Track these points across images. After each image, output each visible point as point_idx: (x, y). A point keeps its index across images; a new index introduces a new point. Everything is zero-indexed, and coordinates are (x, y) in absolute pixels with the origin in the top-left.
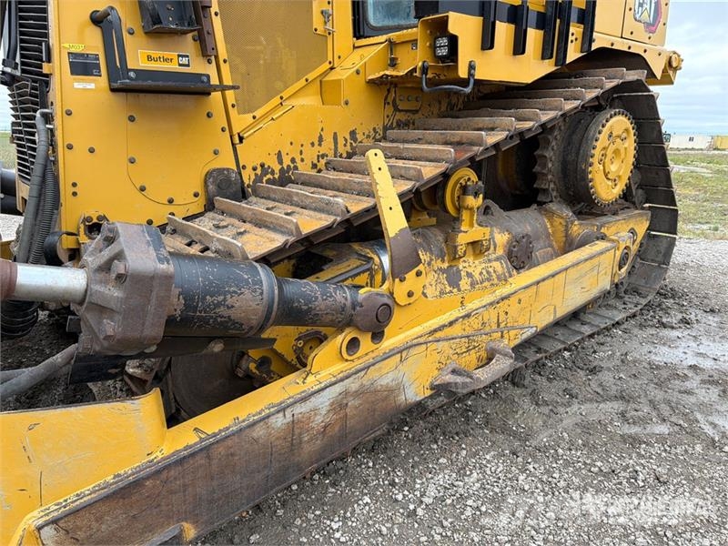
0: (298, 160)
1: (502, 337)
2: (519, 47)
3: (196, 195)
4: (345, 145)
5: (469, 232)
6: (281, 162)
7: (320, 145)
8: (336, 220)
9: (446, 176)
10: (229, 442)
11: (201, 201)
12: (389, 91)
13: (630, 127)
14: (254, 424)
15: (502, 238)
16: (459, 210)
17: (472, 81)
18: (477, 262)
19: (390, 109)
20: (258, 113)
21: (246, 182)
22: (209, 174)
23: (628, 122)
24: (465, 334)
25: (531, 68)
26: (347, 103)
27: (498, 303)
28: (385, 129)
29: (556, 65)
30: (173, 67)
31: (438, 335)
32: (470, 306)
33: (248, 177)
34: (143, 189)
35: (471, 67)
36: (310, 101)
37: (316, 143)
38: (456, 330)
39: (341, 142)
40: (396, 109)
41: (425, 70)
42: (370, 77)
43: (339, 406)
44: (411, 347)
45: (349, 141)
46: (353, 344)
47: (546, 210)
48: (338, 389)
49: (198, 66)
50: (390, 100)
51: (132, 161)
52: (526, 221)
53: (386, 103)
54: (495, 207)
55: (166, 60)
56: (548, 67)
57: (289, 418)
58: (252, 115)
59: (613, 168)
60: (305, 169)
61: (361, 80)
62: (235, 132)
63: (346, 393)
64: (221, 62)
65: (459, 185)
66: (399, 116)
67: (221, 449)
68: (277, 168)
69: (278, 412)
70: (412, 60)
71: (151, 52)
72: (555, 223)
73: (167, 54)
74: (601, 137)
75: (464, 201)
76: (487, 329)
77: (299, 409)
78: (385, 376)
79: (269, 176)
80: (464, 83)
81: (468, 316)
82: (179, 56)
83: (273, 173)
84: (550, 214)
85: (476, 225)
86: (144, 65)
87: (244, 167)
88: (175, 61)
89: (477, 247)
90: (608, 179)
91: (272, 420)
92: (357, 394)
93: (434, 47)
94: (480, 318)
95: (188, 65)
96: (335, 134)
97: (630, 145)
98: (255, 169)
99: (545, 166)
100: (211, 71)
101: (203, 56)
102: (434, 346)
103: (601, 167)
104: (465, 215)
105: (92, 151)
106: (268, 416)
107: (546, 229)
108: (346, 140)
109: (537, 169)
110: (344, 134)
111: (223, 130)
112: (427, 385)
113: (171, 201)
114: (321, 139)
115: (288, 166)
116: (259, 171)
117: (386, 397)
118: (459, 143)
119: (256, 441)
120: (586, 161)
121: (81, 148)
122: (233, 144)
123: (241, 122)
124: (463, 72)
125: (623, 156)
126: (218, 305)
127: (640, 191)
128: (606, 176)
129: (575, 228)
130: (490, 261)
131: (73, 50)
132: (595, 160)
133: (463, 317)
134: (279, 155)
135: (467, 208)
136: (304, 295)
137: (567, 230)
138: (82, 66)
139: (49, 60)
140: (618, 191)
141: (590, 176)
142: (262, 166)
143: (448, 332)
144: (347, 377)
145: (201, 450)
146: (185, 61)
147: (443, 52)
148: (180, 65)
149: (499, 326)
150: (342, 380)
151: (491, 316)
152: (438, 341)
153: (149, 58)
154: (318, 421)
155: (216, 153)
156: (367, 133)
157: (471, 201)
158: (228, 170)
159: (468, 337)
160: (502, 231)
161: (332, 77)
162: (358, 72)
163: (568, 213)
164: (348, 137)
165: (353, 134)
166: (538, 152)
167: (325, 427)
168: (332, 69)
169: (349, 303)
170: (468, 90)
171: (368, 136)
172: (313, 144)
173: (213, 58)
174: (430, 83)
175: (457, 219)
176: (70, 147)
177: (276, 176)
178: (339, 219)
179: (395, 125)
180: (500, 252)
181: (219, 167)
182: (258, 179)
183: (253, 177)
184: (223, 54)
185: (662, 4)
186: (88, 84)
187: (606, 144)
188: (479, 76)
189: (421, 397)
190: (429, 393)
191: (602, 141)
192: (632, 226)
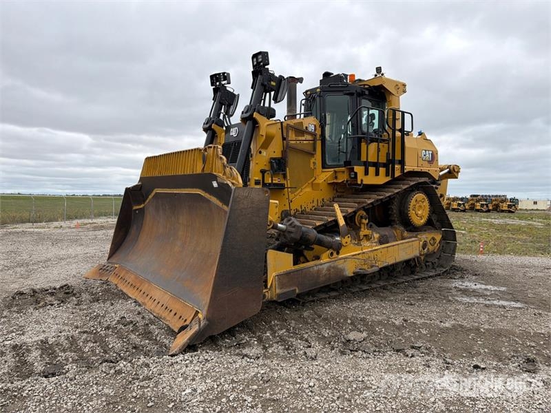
0: (306, 208)
2: (377, 174)
5: (364, 231)
6: (301, 208)
8: (325, 222)
9: (355, 212)
11: (280, 219)
13: (426, 198)
14: (310, 267)
15: (376, 236)
16: (360, 224)
17: (362, 184)
18: (367, 242)
19: (335, 192)
20: (296, 194)
21: (292, 214)
22: (282, 212)
23: (424, 196)
25: (382, 179)
26: (321, 190)
28: (334, 198)
29: (391, 178)
30: (277, 182)
31: (355, 257)
32: (364, 251)
33: (292, 212)
35: (362, 181)
36: (308, 190)
37: (312, 202)
38: (360, 257)
39: (319, 202)
40: (337, 191)
41: (347, 181)
42: (329, 182)
43: (329, 269)
44: (347, 258)
45: (322, 202)
46: (332, 254)
47: (394, 227)
48: (328, 264)
49: (283, 182)
52: (386, 231)
53: (334, 189)
54: (374, 225)
55: (275, 180)
56: (389, 179)
58: (294, 194)
59: (420, 212)
60: (308, 210)
61: (325, 183)
62: (290, 200)
63: (330, 266)
65: (360, 215)
66: (338, 194)
68: (300, 210)
70: (343, 178)
72: (397, 232)
75: (361, 221)
76: (370, 259)
78: (340, 264)
79: (298, 212)
80: (360, 185)
81: (364, 253)
84: (395, 229)
85: (366, 230)
87: (291, 210)
88: (277, 180)
89: (367, 237)
92: (333, 268)
93: (350, 175)
94: (368, 255)
96: (318, 200)
97: (426, 203)
98: (294, 210)
99: (392, 211)
101: (284, 179)
102: (354, 260)
103: (414, 212)
104: (362, 226)
106: (313, 266)
107: (394, 233)
109: (390, 212)
110: (320, 200)
111: (287, 199)
112: (352, 271)
115: (304, 209)
117: (341, 272)
118: (359, 203)
120: (407, 209)
122: (289, 203)
123: (291, 196)
124: (359, 182)
125: (424, 208)
126: (307, 236)
129: (405, 234)
130: (372, 243)
132: (411, 209)
133: (362, 253)
134: (301, 206)
135: (363, 223)
136: (322, 237)
138: (257, 183)
139: (249, 181)
140: (423, 221)
141: (409, 215)
142: (296, 209)
143: (358, 257)
146: (279, 180)
147: (353, 176)
149: (374, 259)
150: (329, 262)
151: (372, 255)
154: (324, 271)
155: (285, 205)
156: (327, 199)
157: (364, 221)
158: (288, 210)
159: (364, 260)
160: (376, 233)
161: (316, 182)
162: (325, 181)
163: (402, 228)
165: (323, 199)
166: (390, 207)
168: (316, 179)
169: (331, 241)
170: (361, 187)
173: (286, 179)
174: (349, 185)
175: (360, 228)
177: (300, 212)
179: (336, 196)
180: (376, 240)
181: (285, 209)
182: (295, 214)
183: (294, 212)
184: (288, 178)
185: (435, 153)
186: (258, 187)
187: (415, 203)
188: (364, 183)
189: (350, 275)
190: (353, 275)
191: (413, 202)
192: (432, 236)
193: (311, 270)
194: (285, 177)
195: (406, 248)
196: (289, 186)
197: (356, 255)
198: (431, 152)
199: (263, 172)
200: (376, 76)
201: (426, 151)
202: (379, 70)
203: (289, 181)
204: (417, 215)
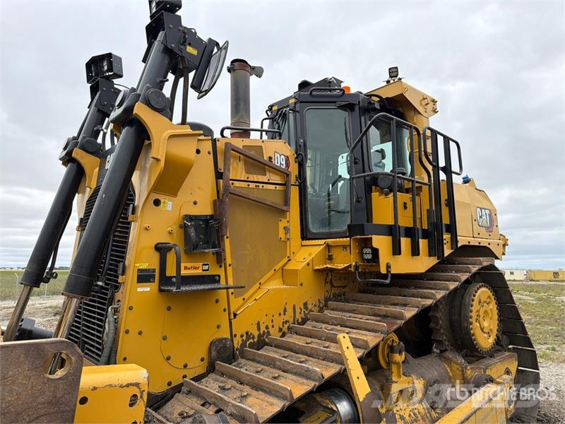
0: (270, 327)
2: (415, 251)
3: (202, 360)
4: (300, 313)
6: (259, 329)
7: (284, 314)
8: (315, 385)
11: (205, 363)
12: (327, 274)
13: (491, 294)
15: (419, 384)
16: (389, 363)
17: (390, 275)
18: (405, 405)
19: (328, 286)
20: (246, 296)
21: (236, 346)
22: (212, 343)
23: (489, 291)
26: (301, 285)
28: (327, 300)
29: (438, 259)
30: (199, 272)
33: (237, 342)
34: (168, 359)
35: (388, 267)
36: (275, 285)
37: (282, 313)
39: (298, 310)
40: (332, 286)
41: (357, 267)
42: (316, 268)
45: (303, 310)
47: (445, 358)
49: (214, 270)
50: (328, 280)
51: (164, 339)
52: (433, 370)
53: (326, 282)
54: (409, 357)
55: (195, 268)
56: (433, 261)
58: (242, 298)
59: (486, 324)
60: (275, 335)
61: (309, 270)
62: (232, 311)
64: (228, 265)
65: (387, 345)
66: (334, 290)
68: (256, 333)
70: (345, 260)
71: (187, 264)
72: (453, 368)
73: (196, 265)
74: (474, 303)
75: (392, 357)
79: (251, 340)
80: (385, 276)
82: (203, 265)
83: (253, 338)
84: (448, 361)
85: (402, 376)
86: (183, 272)
87: (235, 336)
88: (200, 269)
90: (484, 332)
93: (361, 254)
95: (208, 270)
96: (294, 306)
97: (493, 306)
98: (242, 336)
99: (438, 322)
100: (221, 272)
101: (217, 263)
103: (478, 325)
104: (394, 368)
105: (140, 333)
107: (448, 373)
108: (301, 309)
109: (432, 325)
110: (300, 305)
111: (225, 310)
113: (185, 366)
114: (285, 310)
115: (264, 332)
116: (244, 338)
118: (385, 316)
120: (467, 321)
122: (230, 319)
123: (236, 304)
124: (383, 271)
125: (490, 316)
127: (505, 336)
128: (482, 330)
129: (469, 372)
131: (141, 268)
132: (473, 320)
134: (258, 324)
135: (395, 363)
137: (463, 375)
138: (144, 277)
139: (123, 274)
140: (491, 340)
141: (472, 332)
142: (247, 333)
146: (206, 267)
147: (369, 257)
148: (203, 270)
153: (186, 268)
155: (218, 327)
156: (314, 303)
157: (399, 358)
158: (225, 339)
160: (418, 377)
161: (290, 266)
162: (308, 264)
163: (461, 360)
164: (302, 307)
165: (305, 304)
166: (431, 313)
168: (289, 260)
170: (388, 281)
171: (315, 306)
172: (280, 314)
173: (223, 264)
174: (363, 275)
176: (127, 332)
177: (256, 340)
178: (317, 384)
179: (332, 296)
181: (219, 337)
182: (244, 344)
183: (240, 342)
184: (229, 261)
185: (493, 215)
186: (146, 288)
187: (478, 307)
188: (393, 271)
191: (475, 306)
192: (506, 366)
194: (220, 259)
196: (231, 283)
198: (488, 212)
199: (162, 249)
200: (388, 82)
201: (481, 209)
202: (393, 72)
203: (229, 270)
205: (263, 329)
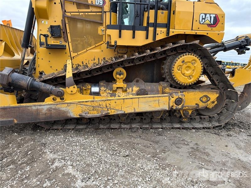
0: (88, 64)
1: (108, 110)
2: (134, 36)
3: (62, 69)
6: (83, 64)
7: (94, 60)
10: (23, 108)
13: (197, 59)
14: (28, 106)
15: (136, 89)
17: (116, 45)
18: (123, 93)
19: (116, 53)
20: (79, 53)
22: (65, 65)
24: (92, 105)
26: (102, 51)
27: (105, 101)
28: (115, 58)
30: (58, 44)
31: (81, 103)
32: (96, 100)
34: (51, 67)
35: (116, 42)
37: (93, 60)
38: (89, 104)
39: (100, 60)
43: (49, 110)
44: (71, 103)
45: (103, 60)
46: (55, 99)
49: (64, 43)
51: (49, 61)
53: (115, 51)
54: (142, 81)
55: (57, 42)
57: (36, 108)
58: (77, 53)
59: (187, 73)
62: (72, 57)
63: (51, 108)
64: (69, 42)
66: (119, 54)
67: (21, 108)
69: (34, 106)
71: (55, 41)
73: (57, 41)
76: (102, 107)
77: (38, 107)
78: (63, 108)
81: (93, 101)
83: (81, 66)
84: (160, 85)
86: (53, 43)
87: (73, 64)
89: (122, 89)
90: (185, 76)
91: (32, 107)
92: (54, 109)
94: (98, 103)
96: (99, 58)
97: (198, 65)
98: (76, 65)
100: (67, 44)
101: (65, 41)
102: (80, 105)
103: (180, 72)
104: (117, 80)
105: (42, 59)
106: (31, 106)
107: (158, 89)
108: (102, 60)
110: (101, 58)
111: (69, 56)
112: (78, 114)
113: (57, 70)
114: (94, 59)
115: (85, 65)
116: (77, 65)
117: (64, 113)
119: (28, 109)
120: (171, 69)
121: (40, 58)
122: (71, 59)
123: (73, 55)
125: (193, 69)
126: (18, 82)
129: (167, 90)
130: (129, 94)
132: (175, 69)
133: (91, 101)
134: (83, 62)
136: (39, 85)
137: (163, 90)
140: (192, 80)
142: (78, 64)
143: (86, 104)
144: (51, 105)
145: (18, 107)
146: (61, 42)
149: (107, 107)
150: (50, 105)
151: (104, 104)
152: (81, 105)
153: (54, 42)
154: (44, 111)
156: (109, 58)
157: (118, 76)
159: (93, 106)
160: (137, 87)
164: (103, 59)
165: (104, 58)
167: (46, 113)
169: (50, 89)
171: (109, 59)
172: (92, 60)
173: (67, 42)
176: (39, 58)
179: (118, 56)
180: (134, 92)
183: (76, 67)
185: (220, 17)
187: (182, 64)
188: (118, 44)
189: (76, 116)
190: (78, 117)
192: (205, 94)
193: (29, 108)
195: (151, 101)
196: (71, 48)
197: (83, 102)
199: (46, 36)
201: (206, 14)
203: (70, 44)
204: (184, 74)
205: (84, 64)
